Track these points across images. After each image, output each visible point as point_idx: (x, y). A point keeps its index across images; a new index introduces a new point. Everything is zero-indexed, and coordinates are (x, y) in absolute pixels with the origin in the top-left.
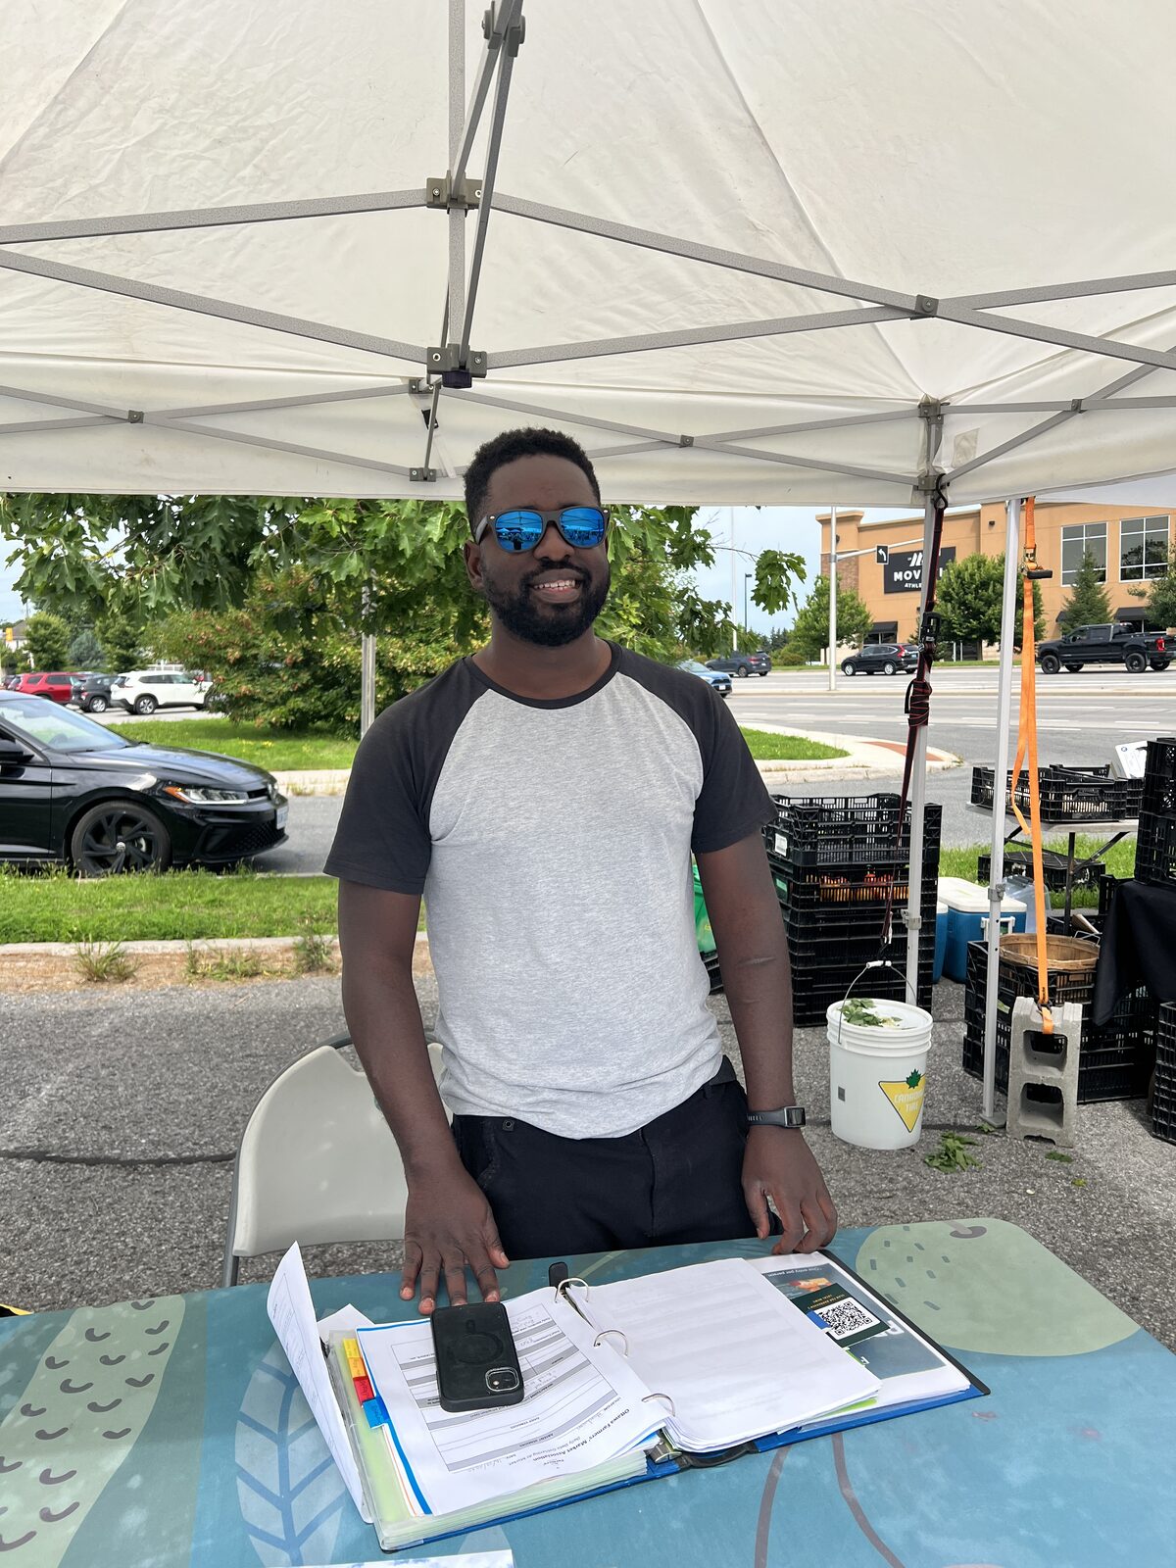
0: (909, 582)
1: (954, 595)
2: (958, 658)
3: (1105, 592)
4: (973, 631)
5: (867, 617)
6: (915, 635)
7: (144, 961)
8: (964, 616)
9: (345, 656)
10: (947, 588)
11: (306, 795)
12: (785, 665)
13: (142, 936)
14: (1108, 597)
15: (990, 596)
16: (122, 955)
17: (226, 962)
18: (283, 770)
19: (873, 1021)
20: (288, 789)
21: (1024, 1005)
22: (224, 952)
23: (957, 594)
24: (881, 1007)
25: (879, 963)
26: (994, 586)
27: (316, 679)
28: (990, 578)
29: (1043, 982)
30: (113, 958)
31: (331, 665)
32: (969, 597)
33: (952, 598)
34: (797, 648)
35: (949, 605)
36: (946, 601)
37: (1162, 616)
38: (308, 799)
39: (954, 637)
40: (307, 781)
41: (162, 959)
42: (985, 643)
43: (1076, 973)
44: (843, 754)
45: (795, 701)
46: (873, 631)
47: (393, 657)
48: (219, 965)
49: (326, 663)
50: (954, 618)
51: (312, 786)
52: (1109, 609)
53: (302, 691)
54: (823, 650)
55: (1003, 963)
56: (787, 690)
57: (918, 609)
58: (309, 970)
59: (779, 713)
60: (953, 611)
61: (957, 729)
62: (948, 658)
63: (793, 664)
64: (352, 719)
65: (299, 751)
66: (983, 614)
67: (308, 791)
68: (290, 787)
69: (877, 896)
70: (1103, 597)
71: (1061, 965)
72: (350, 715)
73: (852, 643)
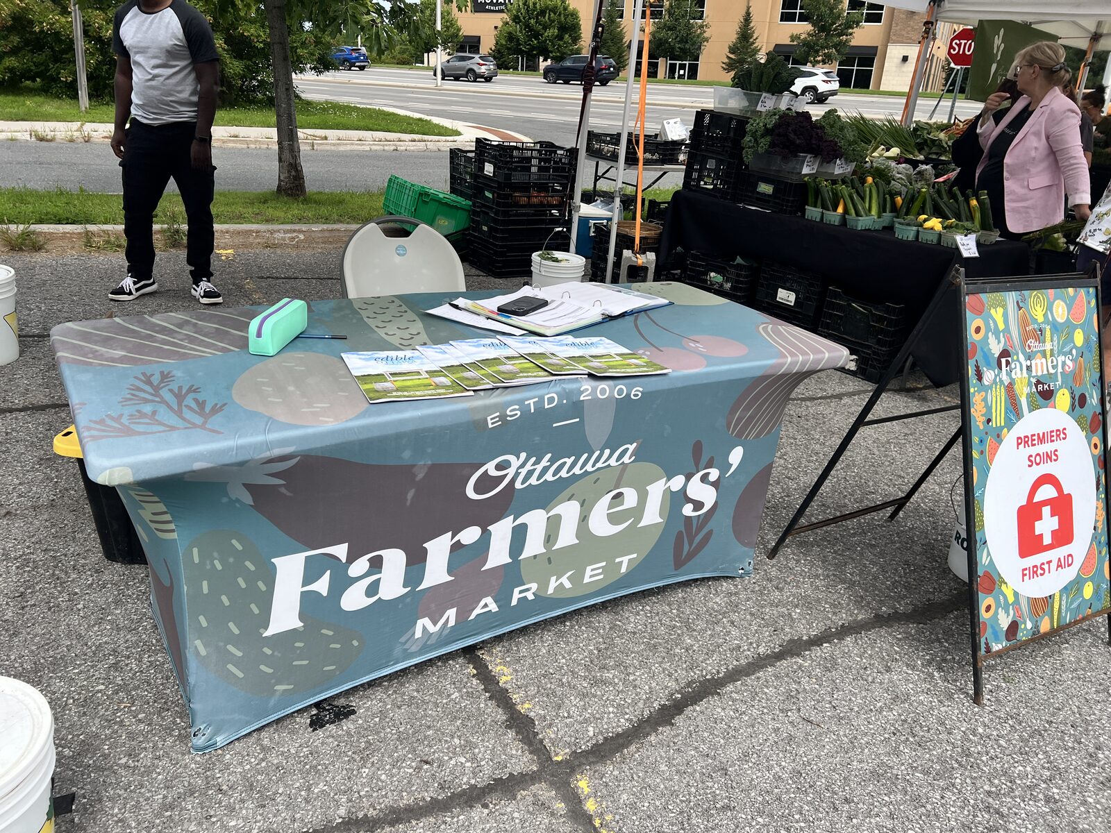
0: (489, 4)
1: (522, 18)
2: (522, 70)
3: (622, 26)
4: (533, 48)
5: (459, 30)
6: (493, 48)
7: (51, 237)
8: (528, 36)
9: (54, 23)
10: (517, 12)
11: (48, 141)
12: (398, 64)
13: (41, 222)
14: (624, 31)
15: (546, 22)
16: (34, 232)
17: (112, 239)
18: (17, 121)
19: (556, 260)
20: (31, 135)
21: (627, 253)
22: (110, 232)
23: (524, 18)
24: (558, 254)
25: (560, 229)
26: (550, 14)
27: (27, 43)
28: (547, 8)
29: (637, 241)
30: (26, 235)
31: (42, 31)
32: (532, 21)
33: (520, 21)
34: (403, 52)
35: (518, 26)
36: (516, 23)
37: (658, 48)
38: (52, 144)
39: (520, 52)
40: (47, 130)
41: (64, 235)
42: (541, 59)
43: (651, 238)
44: (458, 133)
45: (413, 93)
46: (462, 42)
47: (98, 28)
48: (108, 242)
49: (37, 29)
50: (521, 37)
51: (53, 133)
52: (624, 40)
53: (14, 52)
54: (426, 55)
55: (618, 235)
56: (405, 84)
57: (496, 28)
58: (174, 246)
59: (402, 101)
60: (521, 32)
61: (530, 121)
62: (516, 69)
63: (404, 63)
64: (67, 80)
65: (24, 104)
66: (542, 35)
67: (49, 137)
68: (33, 134)
69: (541, 202)
70: (621, 30)
71: (645, 234)
72: (65, 77)
73: (448, 50)
